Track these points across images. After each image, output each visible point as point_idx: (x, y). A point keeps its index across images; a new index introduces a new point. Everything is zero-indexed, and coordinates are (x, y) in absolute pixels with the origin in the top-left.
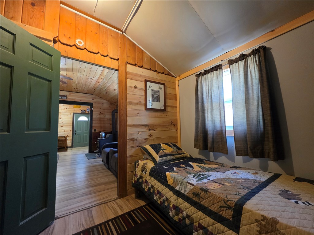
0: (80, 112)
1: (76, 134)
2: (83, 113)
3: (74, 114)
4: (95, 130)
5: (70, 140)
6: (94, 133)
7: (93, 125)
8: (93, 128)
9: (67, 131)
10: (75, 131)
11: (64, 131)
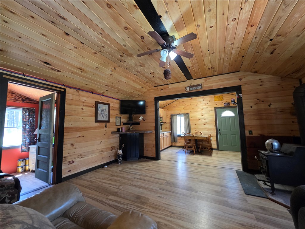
0: (223, 106)
1: (220, 134)
2: (227, 107)
3: (216, 109)
4: (251, 132)
5: (215, 141)
6: (248, 136)
7: (246, 122)
8: (246, 128)
9: (210, 130)
10: (219, 130)
11: (207, 129)
